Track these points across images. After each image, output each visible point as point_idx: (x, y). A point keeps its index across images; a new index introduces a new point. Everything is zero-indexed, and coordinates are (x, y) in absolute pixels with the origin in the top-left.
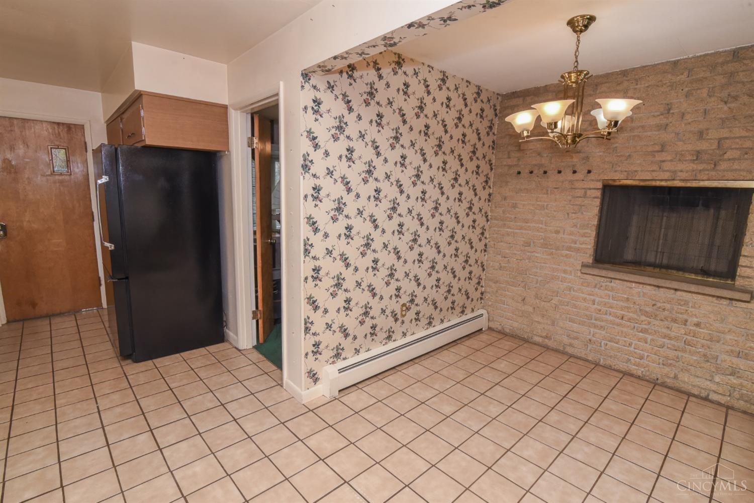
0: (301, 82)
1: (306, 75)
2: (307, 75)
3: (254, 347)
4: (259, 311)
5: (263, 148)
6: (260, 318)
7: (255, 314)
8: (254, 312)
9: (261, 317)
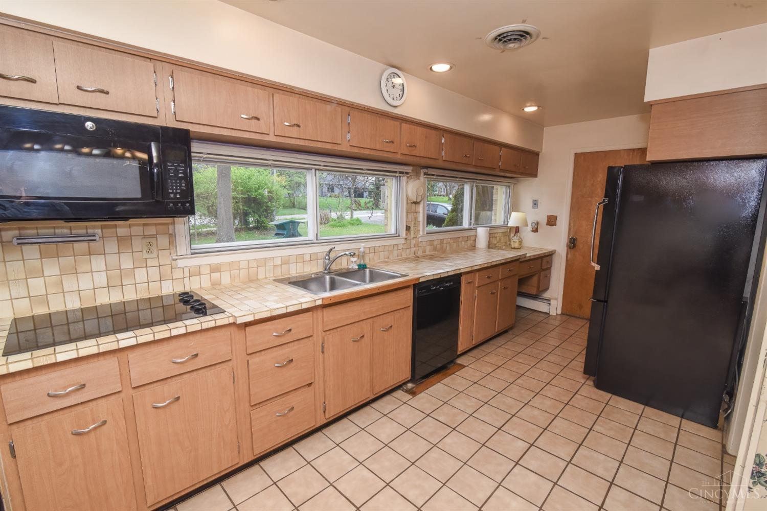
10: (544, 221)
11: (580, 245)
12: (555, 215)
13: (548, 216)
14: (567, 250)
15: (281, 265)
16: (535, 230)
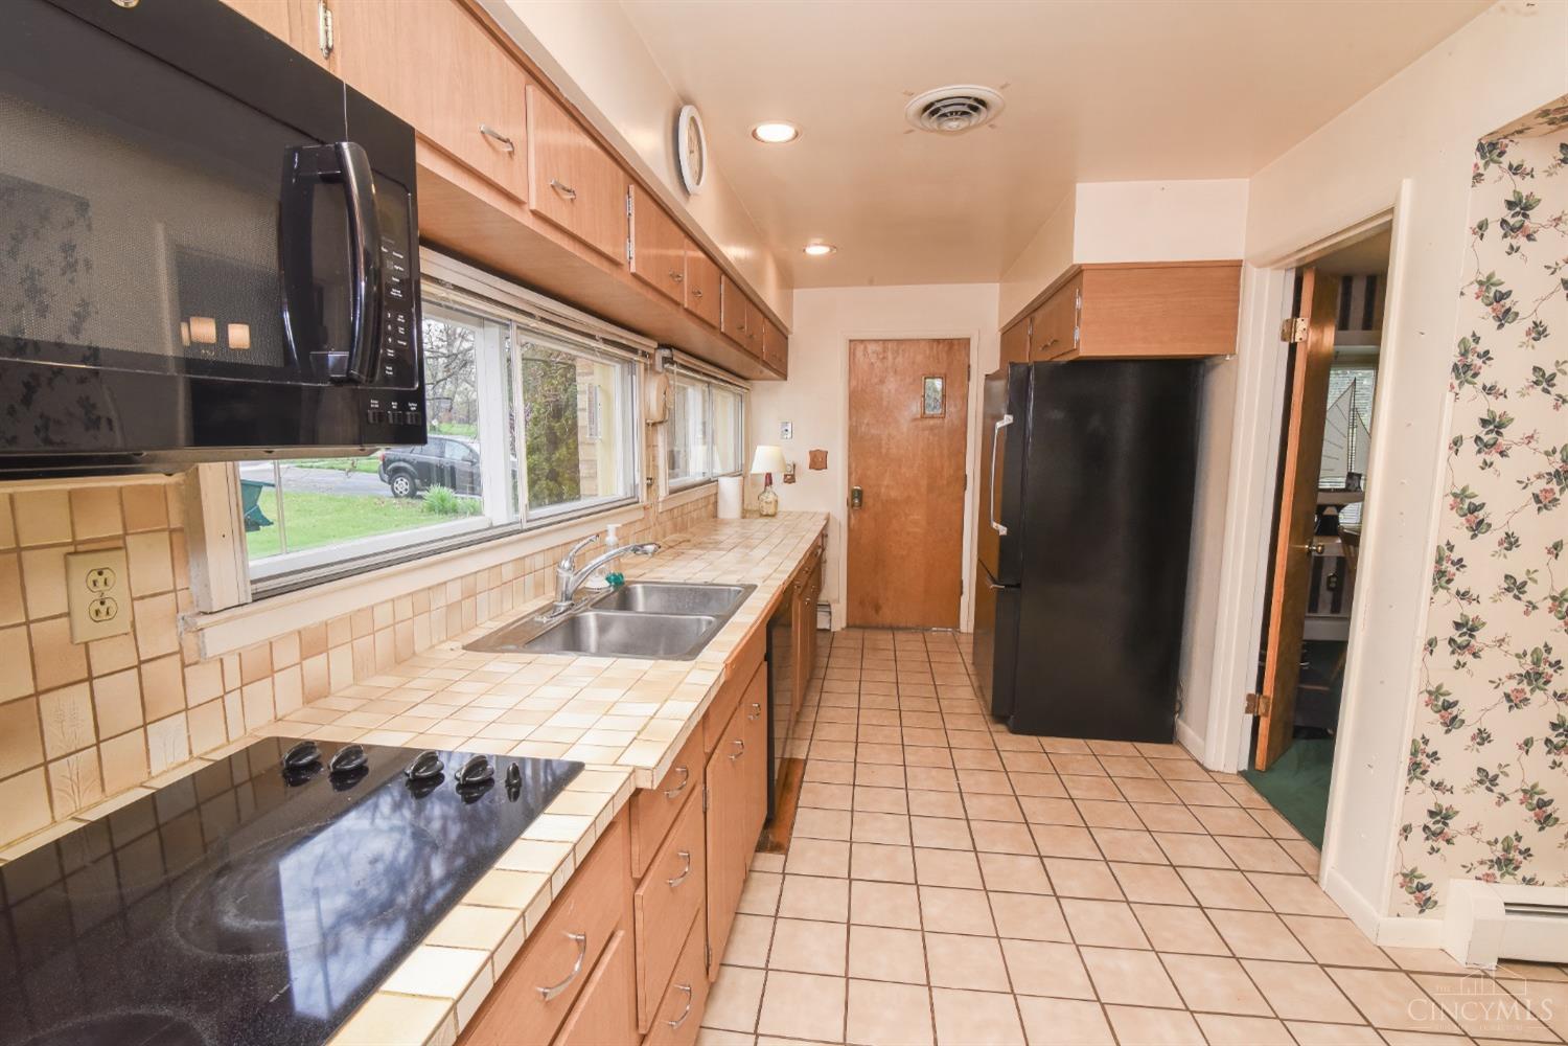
0: (1476, 165)
1: (1490, 149)
2: (1493, 145)
3: (1241, 773)
4: (1265, 697)
5: (1317, 341)
6: (1266, 715)
7: (1252, 703)
8: (1250, 697)
9: (1267, 711)
10: (805, 461)
11: (868, 501)
12: (823, 449)
13: (811, 452)
14: (849, 511)
15: (460, 601)
16: (790, 479)
